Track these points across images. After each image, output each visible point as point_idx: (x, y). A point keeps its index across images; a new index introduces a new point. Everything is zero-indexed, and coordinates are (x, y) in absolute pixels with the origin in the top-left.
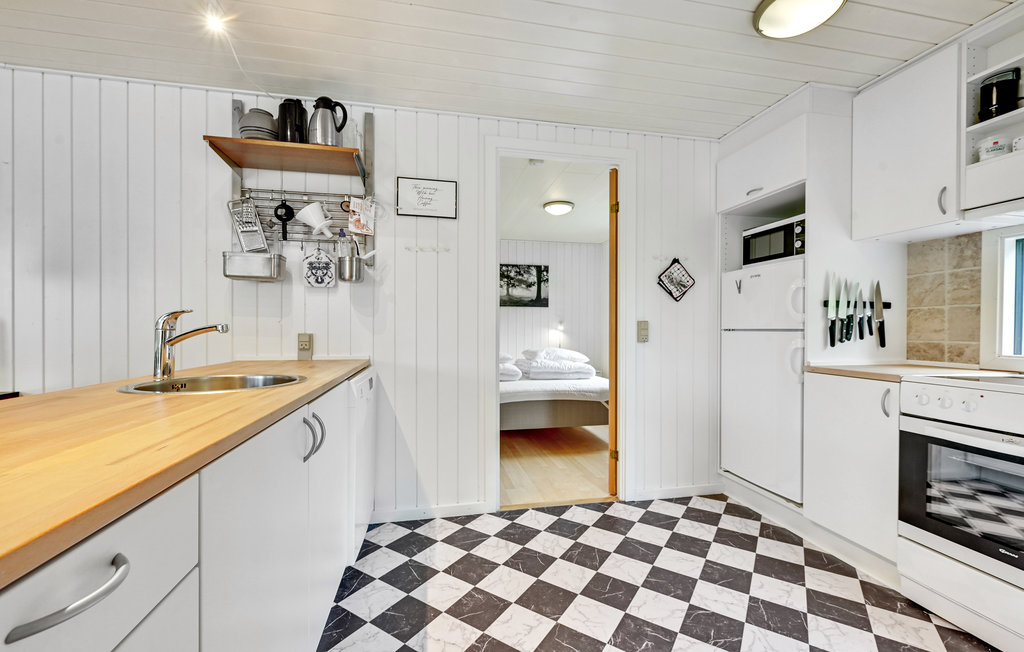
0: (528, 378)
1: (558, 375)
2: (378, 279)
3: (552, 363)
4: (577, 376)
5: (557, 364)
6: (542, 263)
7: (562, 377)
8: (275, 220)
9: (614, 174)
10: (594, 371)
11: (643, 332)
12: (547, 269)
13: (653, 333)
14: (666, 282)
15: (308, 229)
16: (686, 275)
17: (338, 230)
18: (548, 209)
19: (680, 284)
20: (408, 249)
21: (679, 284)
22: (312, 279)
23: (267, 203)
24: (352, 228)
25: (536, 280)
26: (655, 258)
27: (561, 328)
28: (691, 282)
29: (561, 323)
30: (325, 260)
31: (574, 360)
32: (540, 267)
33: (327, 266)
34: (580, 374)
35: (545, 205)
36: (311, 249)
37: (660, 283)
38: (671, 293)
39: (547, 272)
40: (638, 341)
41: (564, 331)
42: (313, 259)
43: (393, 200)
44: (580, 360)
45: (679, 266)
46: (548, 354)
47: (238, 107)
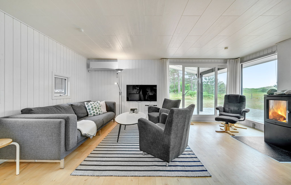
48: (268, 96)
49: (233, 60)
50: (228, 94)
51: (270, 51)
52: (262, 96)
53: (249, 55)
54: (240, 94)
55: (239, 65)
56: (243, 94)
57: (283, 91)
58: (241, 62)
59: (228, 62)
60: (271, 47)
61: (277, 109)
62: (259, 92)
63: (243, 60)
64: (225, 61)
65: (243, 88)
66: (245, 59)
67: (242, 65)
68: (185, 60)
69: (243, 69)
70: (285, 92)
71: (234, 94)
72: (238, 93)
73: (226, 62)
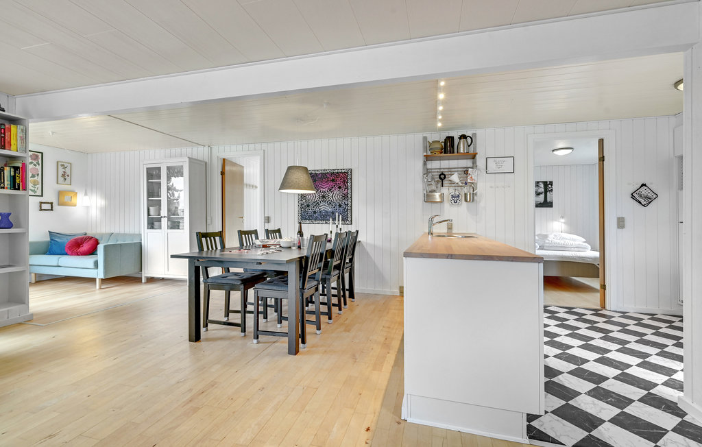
0: (543, 249)
1: (564, 248)
2: (478, 200)
3: (558, 241)
4: (576, 249)
5: (562, 242)
6: (548, 180)
7: (567, 249)
8: (439, 179)
9: (601, 142)
10: (589, 247)
11: (621, 223)
12: (551, 183)
13: (627, 223)
14: (636, 196)
15: (451, 182)
16: (651, 193)
17: (464, 182)
18: (555, 152)
19: (647, 197)
20: (491, 187)
21: (645, 197)
22: (453, 201)
23: (435, 174)
24: (469, 181)
25: (543, 190)
26: (629, 184)
27: (563, 220)
28: (655, 196)
29: (563, 217)
30: (458, 194)
31: (574, 240)
32: (547, 182)
33: (458, 196)
34: (578, 248)
35: (553, 151)
36: (452, 190)
37: (633, 196)
38: (640, 202)
39: (552, 185)
40: (618, 227)
41: (564, 223)
42: (453, 194)
43: (485, 168)
44: (580, 240)
45: (646, 188)
46: (555, 236)
47: (425, 138)
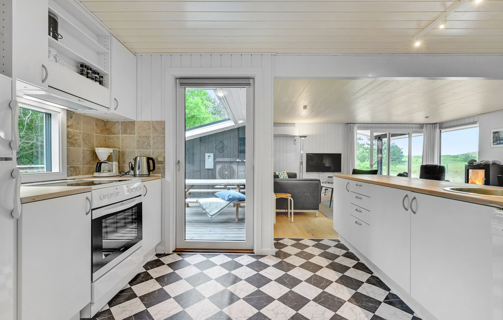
48: (468, 166)
49: (430, 125)
50: (425, 164)
51: (472, 120)
52: (463, 165)
53: (450, 121)
54: (439, 164)
55: (438, 130)
56: (442, 165)
57: (482, 161)
58: (440, 128)
59: (424, 128)
60: (473, 116)
61: (475, 179)
62: (459, 161)
63: (442, 126)
64: (421, 126)
65: (442, 155)
66: (445, 125)
67: (440, 131)
68: (374, 125)
69: (442, 133)
70: (482, 163)
71: (432, 164)
72: (436, 163)
73: (422, 128)
